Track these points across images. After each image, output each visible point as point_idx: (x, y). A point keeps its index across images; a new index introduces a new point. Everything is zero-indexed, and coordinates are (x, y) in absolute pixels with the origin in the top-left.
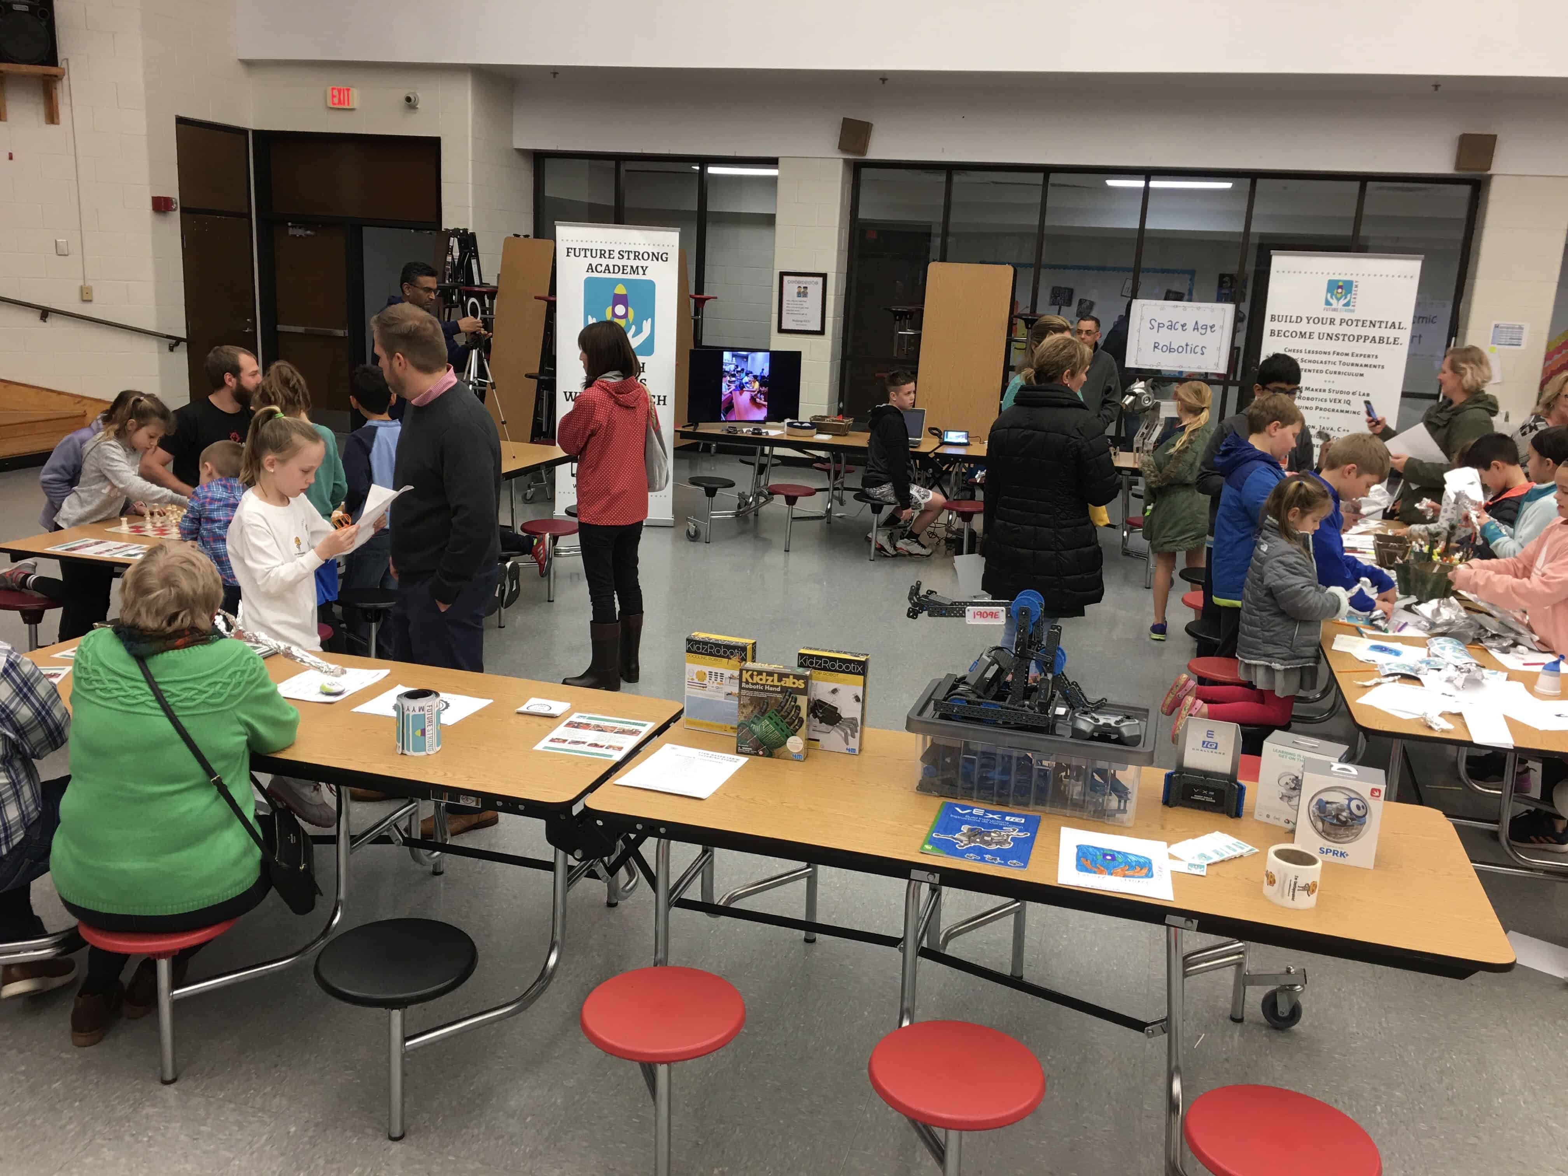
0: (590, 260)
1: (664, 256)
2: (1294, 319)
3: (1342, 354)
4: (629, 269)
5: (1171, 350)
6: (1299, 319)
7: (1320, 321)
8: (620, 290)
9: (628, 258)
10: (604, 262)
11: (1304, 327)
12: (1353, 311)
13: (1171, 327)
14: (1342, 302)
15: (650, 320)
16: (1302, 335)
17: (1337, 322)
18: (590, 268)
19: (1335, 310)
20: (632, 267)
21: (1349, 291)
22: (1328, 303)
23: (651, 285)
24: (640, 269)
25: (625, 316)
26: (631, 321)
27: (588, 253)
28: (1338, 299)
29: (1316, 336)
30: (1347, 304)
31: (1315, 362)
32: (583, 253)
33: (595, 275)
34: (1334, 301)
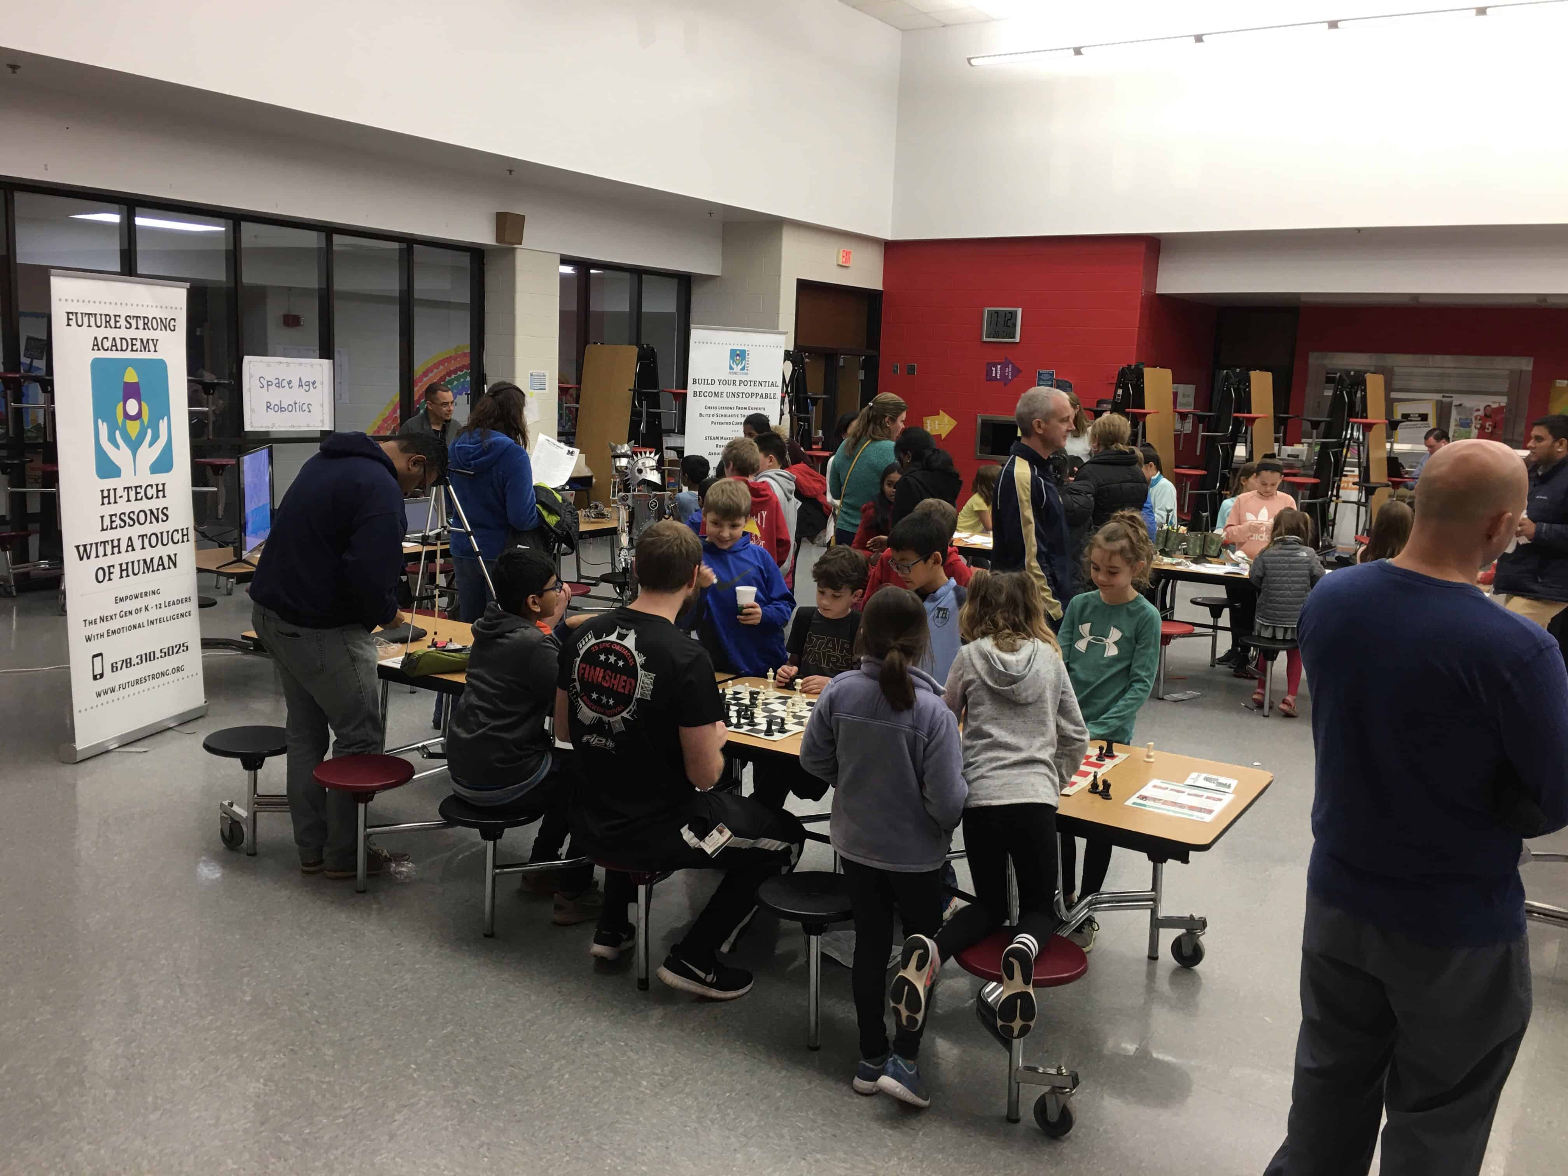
0: (95, 332)
1: (172, 323)
2: (710, 381)
3: (742, 408)
4: (138, 343)
5: (282, 409)
6: (713, 382)
7: (726, 382)
8: (131, 376)
9: (137, 328)
10: (111, 333)
11: (716, 388)
12: (746, 374)
13: (279, 385)
14: (740, 367)
15: (166, 418)
16: (716, 394)
17: (737, 383)
18: (97, 345)
19: (735, 373)
20: (142, 340)
21: (744, 358)
22: (731, 368)
23: (160, 367)
24: (150, 342)
25: (138, 416)
26: (146, 423)
27: (92, 320)
28: (737, 365)
29: (725, 395)
30: (743, 369)
31: (725, 416)
32: (86, 319)
33: (102, 354)
34: (734, 366)
